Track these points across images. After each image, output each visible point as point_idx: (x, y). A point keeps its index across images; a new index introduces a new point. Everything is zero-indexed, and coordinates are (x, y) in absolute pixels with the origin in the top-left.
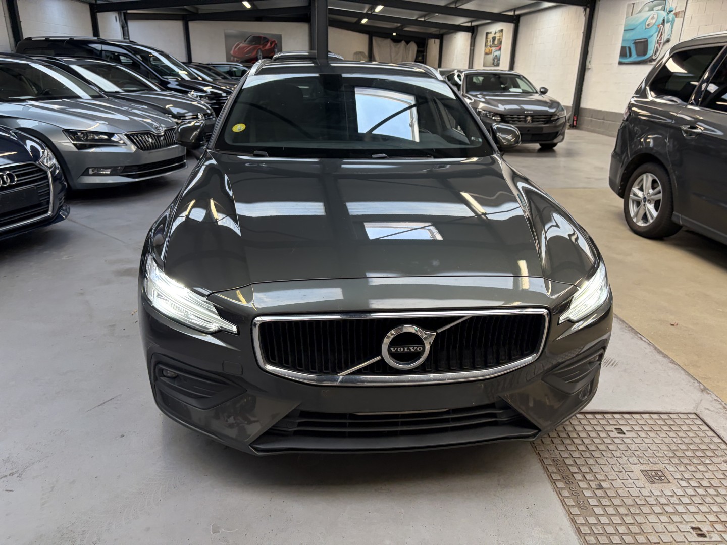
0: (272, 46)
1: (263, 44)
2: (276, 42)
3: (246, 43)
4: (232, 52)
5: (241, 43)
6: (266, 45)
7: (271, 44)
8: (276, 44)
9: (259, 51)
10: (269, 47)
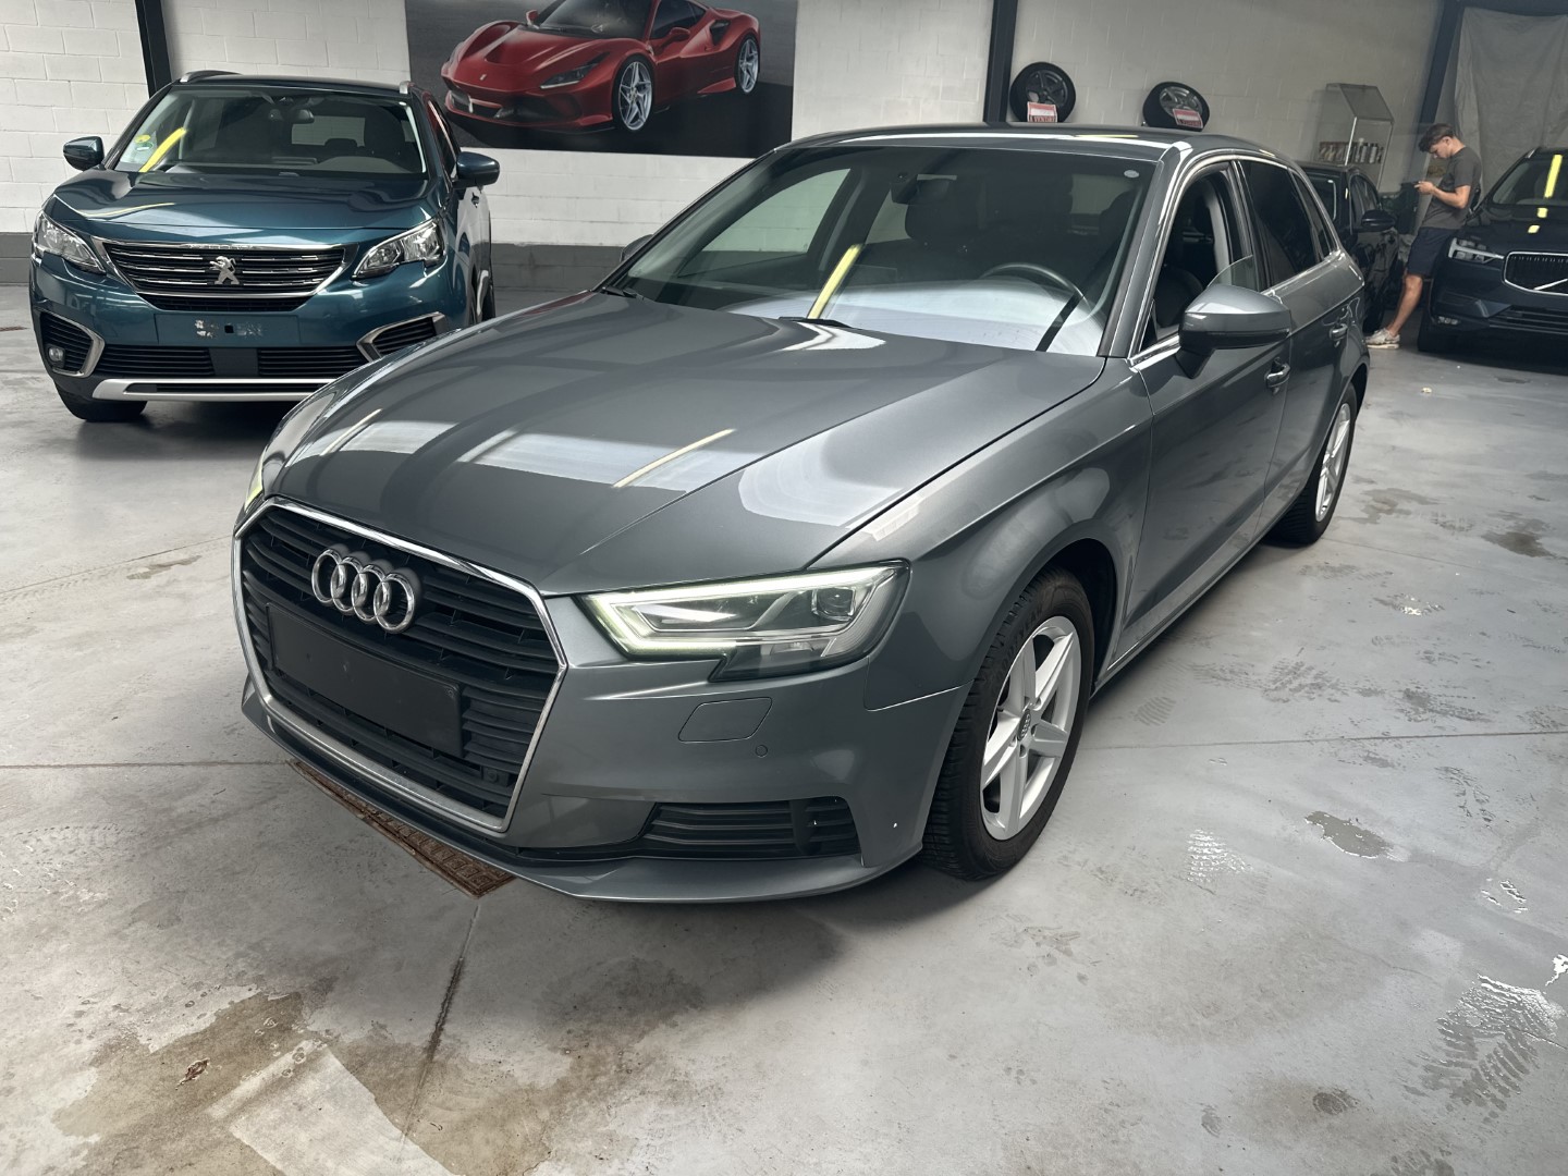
0: (727, 44)
1: (660, 33)
2: (756, 29)
3: (544, 25)
4: (449, 70)
5: (513, 26)
6: (686, 38)
7: (717, 35)
8: (752, 35)
9: (635, 66)
10: (702, 47)
